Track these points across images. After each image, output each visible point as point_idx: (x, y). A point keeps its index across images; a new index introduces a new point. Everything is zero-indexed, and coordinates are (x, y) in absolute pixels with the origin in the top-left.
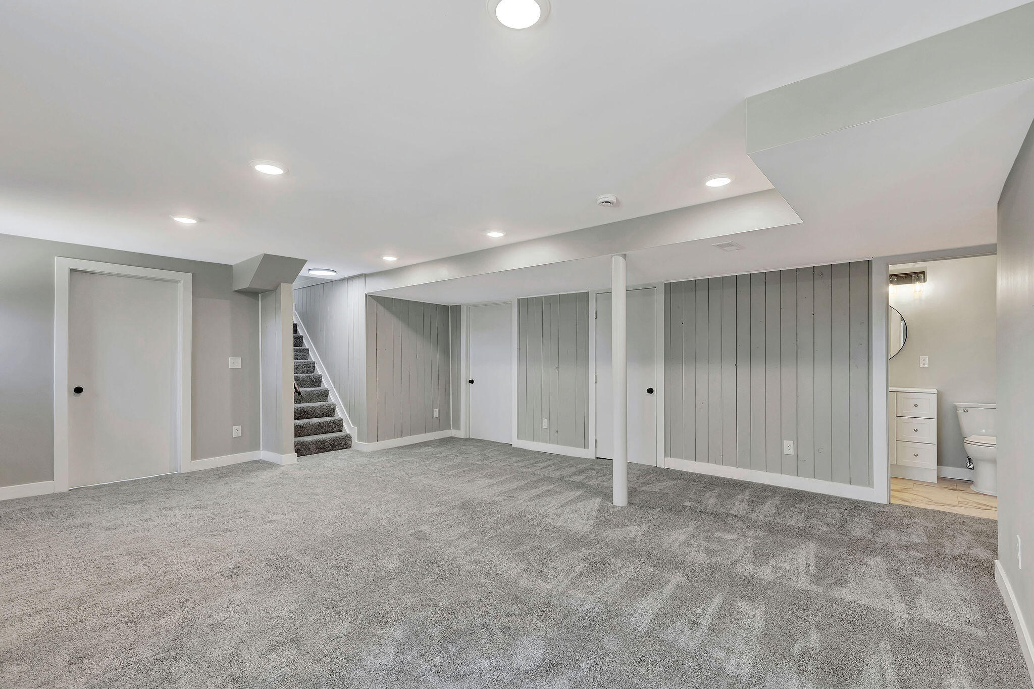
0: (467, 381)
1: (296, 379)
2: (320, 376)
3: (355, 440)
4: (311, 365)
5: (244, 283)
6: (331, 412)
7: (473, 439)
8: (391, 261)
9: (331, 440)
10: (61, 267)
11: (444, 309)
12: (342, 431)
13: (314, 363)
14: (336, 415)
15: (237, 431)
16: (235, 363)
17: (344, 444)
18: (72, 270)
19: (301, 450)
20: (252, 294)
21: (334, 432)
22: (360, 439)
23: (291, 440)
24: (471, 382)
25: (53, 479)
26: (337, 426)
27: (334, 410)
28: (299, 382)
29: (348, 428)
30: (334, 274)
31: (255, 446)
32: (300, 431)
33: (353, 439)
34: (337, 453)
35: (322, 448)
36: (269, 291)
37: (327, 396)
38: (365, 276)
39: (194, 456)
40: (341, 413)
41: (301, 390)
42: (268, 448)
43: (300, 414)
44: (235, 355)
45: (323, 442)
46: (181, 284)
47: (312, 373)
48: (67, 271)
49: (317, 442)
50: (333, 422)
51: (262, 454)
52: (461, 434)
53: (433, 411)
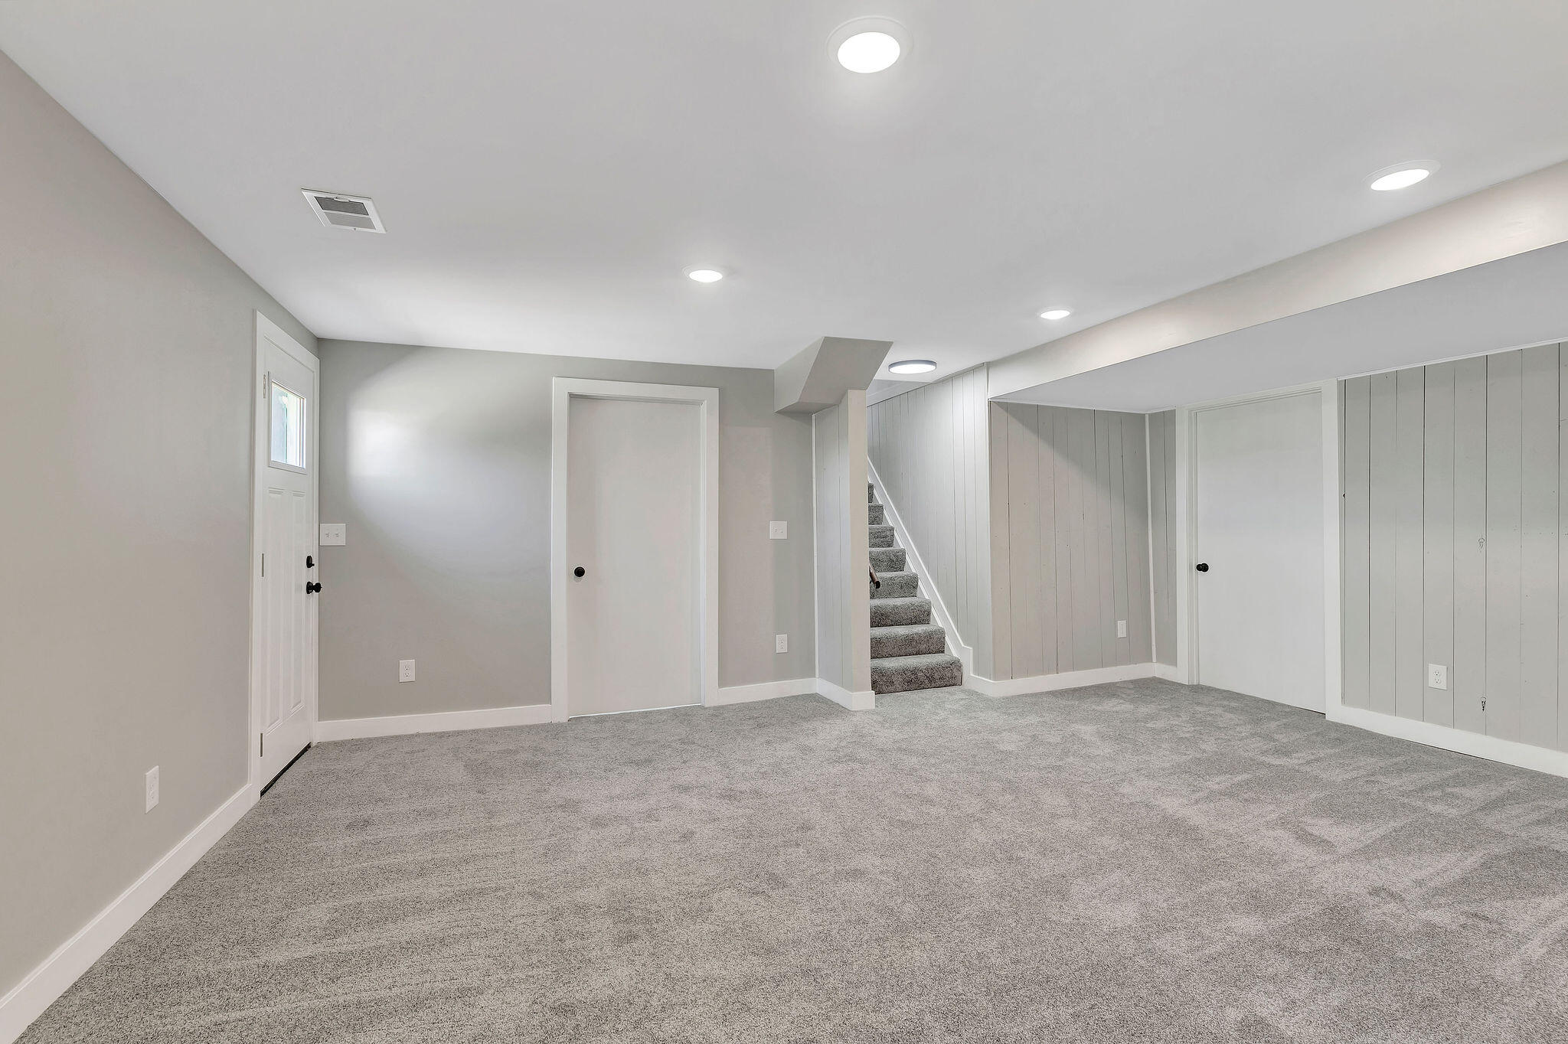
0: (1194, 568)
1: (872, 559)
2: (903, 552)
3: (969, 672)
4: (888, 533)
5: (790, 398)
6: (922, 615)
7: (1210, 689)
8: (1062, 319)
9: (927, 669)
10: (560, 389)
11: (1136, 420)
12: (943, 652)
13: (892, 529)
14: (931, 622)
15: (781, 644)
16: (778, 530)
17: (947, 677)
18: (573, 397)
19: (881, 684)
20: (801, 414)
21: (930, 653)
22: (977, 671)
23: (863, 665)
24: (1203, 568)
25: (549, 701)
26: (935, 643)
27: (929, 614)
28: (875, 561)
29: (956, 648)
30: (930, 368)
31: (808, 672)
32: (878, 649)
33: (965, 669)
34: (940, 695)
35: (915, 681)
36: (831, 405)
37: (915, 587)
38: (988, 366)
39: (723, 681)
40: (941, 619)
41: (878, 576)
42: (828, 676)
43: (879, 619)
44: (778, 518)
45: (914, 671)
46: (704, 408)
47: (889, 546)
48: (566, 396)
49: (904, 671)
50: (929, 636)
51: (819, 686)
52: (1179, 674)
53: (1116, 626)
